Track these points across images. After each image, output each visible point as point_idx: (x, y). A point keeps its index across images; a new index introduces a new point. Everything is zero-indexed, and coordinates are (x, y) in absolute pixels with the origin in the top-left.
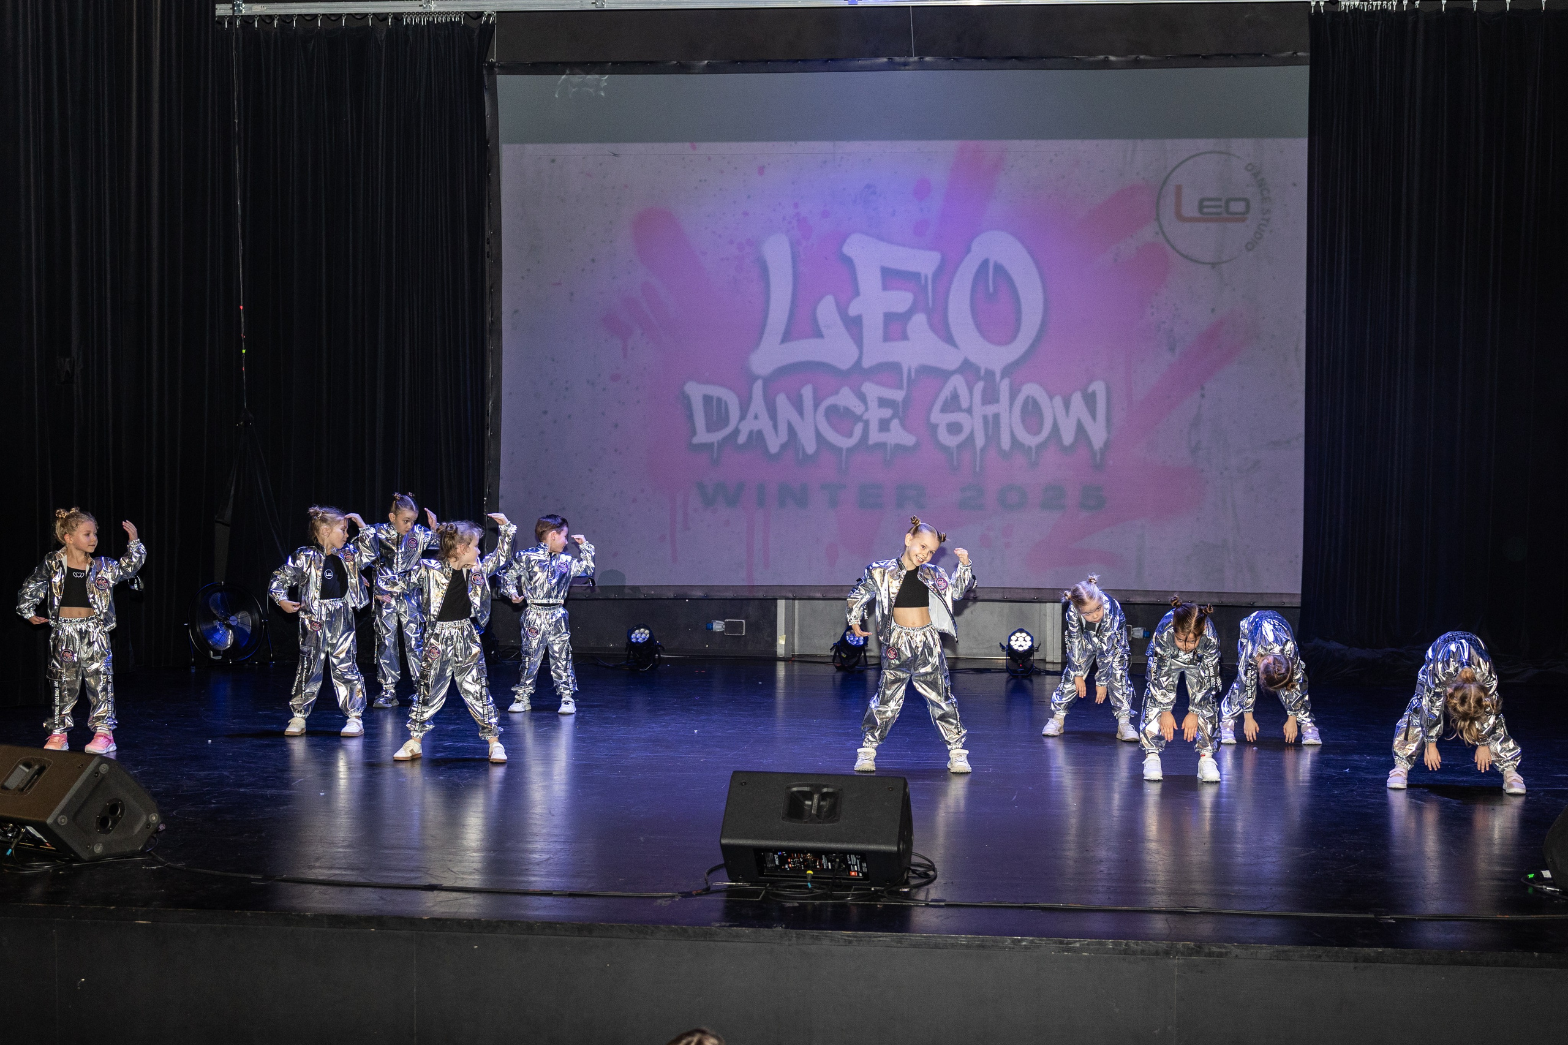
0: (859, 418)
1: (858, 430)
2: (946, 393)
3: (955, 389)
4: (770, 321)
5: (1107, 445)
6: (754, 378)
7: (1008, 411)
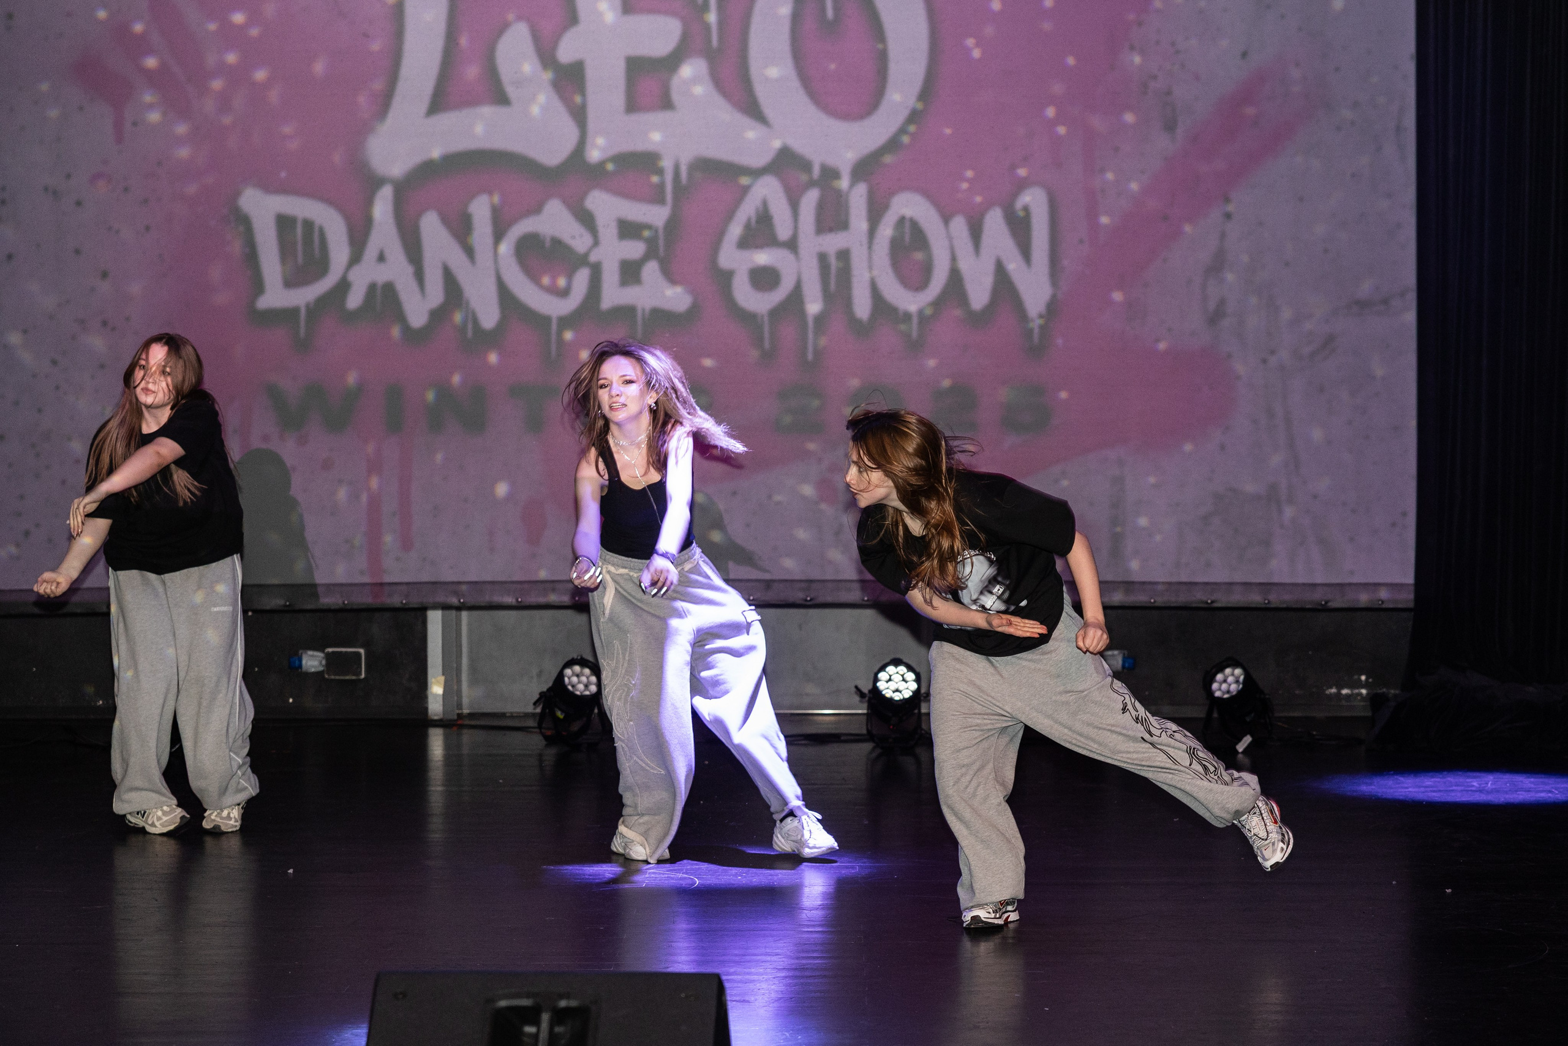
0: (583, 260)
1: (581, 279)
2: (747, 210)
3: (765, 203)
4: (405, 71)
5: (1053, 309)
6: (374, 182)
7: (865, 247)
